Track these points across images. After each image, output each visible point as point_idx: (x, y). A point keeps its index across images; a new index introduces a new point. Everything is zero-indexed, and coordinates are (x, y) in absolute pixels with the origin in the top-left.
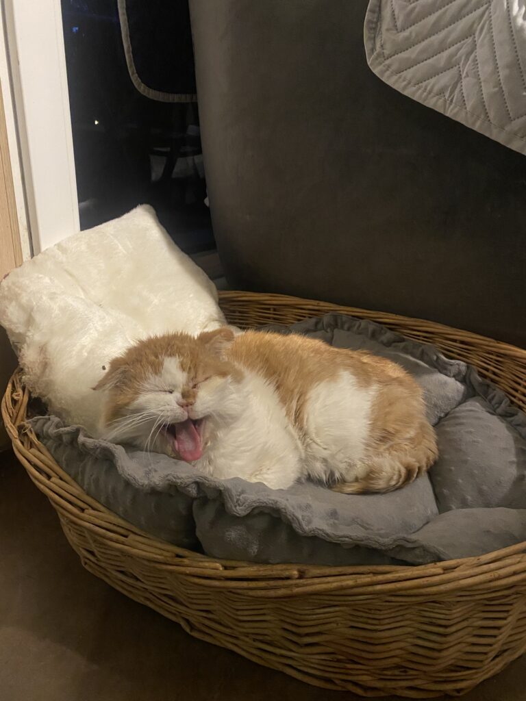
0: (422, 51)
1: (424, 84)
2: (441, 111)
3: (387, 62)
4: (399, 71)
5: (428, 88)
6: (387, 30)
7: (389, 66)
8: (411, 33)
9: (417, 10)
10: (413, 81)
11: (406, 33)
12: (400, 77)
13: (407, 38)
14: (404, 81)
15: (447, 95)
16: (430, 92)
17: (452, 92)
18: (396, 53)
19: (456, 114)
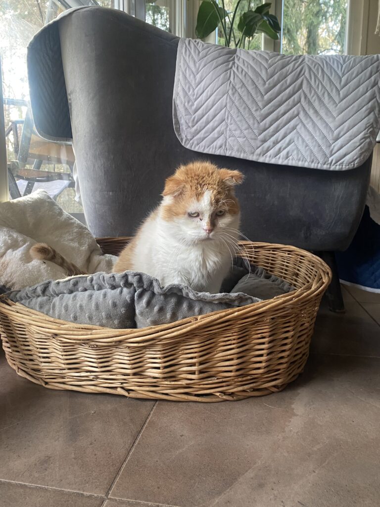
0: (206, 133)
1: (211, 146)
2: (224, 154)
3: (191, 142)
4: (198, 144)
5: (214, 147)
6: (186, 129)
7: (193, 143)
8: (197, 127)
9: (196, 117)
10: (207, 146)
11: (195, 127)
12: (199, 147)
13: (196, 130)
14: (202, 147)
15: (224, 147)
16: (216, 148)
17: (225, 145)
18: (193, 137)
19: (231, 153)
